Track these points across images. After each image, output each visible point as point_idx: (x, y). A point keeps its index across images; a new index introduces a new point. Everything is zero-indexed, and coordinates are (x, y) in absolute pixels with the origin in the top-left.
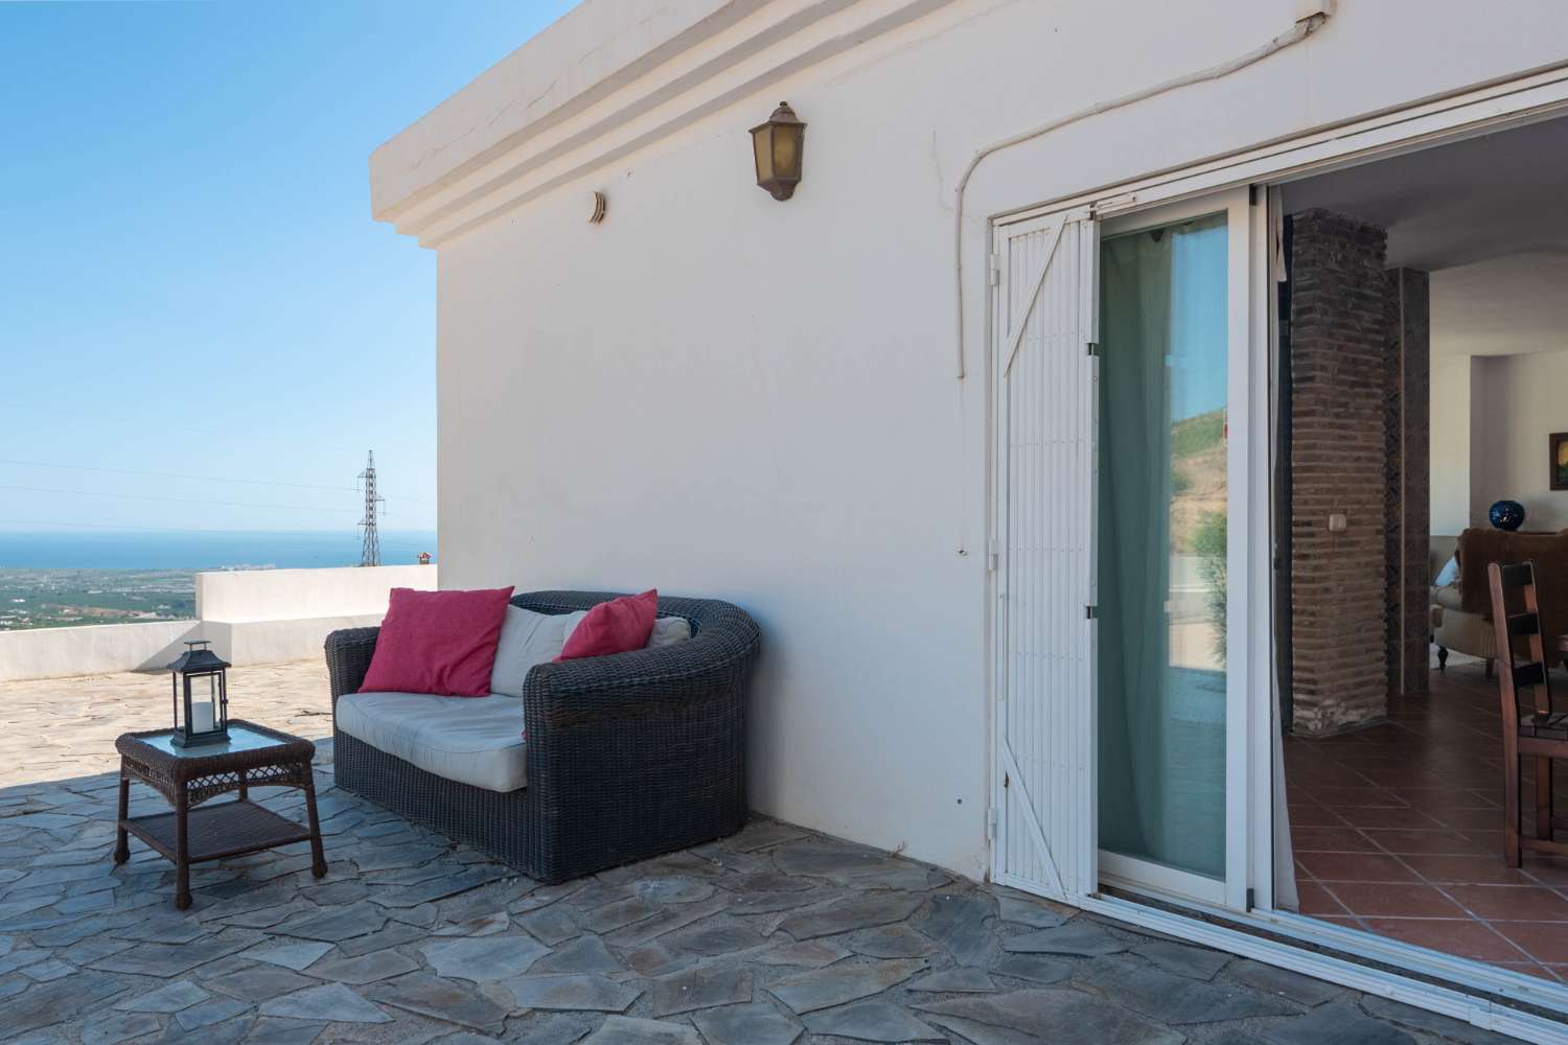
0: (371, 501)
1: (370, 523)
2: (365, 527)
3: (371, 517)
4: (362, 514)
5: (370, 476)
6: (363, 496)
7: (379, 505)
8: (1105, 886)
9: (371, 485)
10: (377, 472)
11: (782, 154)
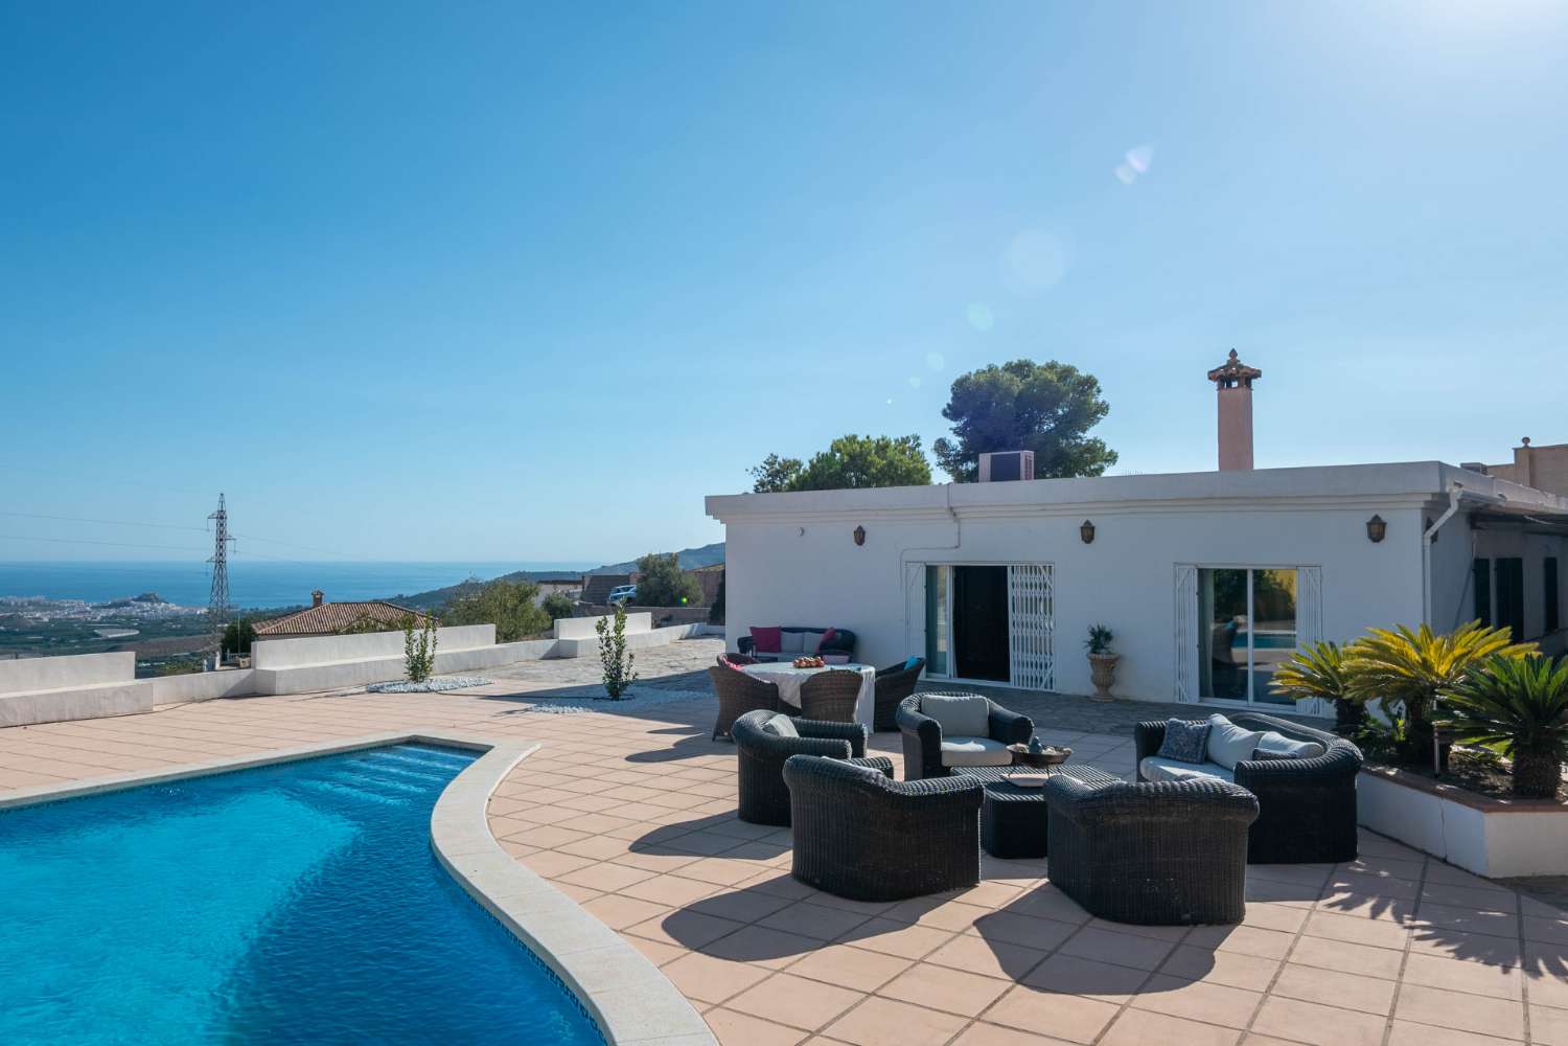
0: (221, 540)
1: (220, 562)
2: (214, 565)
3: (221, 555)
4: (212, 552)
5: (221, 517)
6: (214, 536)
7: (229, 545)
8: (927, 677)
9: (222, 525)
10: (227, 514)
11: (860, 536)
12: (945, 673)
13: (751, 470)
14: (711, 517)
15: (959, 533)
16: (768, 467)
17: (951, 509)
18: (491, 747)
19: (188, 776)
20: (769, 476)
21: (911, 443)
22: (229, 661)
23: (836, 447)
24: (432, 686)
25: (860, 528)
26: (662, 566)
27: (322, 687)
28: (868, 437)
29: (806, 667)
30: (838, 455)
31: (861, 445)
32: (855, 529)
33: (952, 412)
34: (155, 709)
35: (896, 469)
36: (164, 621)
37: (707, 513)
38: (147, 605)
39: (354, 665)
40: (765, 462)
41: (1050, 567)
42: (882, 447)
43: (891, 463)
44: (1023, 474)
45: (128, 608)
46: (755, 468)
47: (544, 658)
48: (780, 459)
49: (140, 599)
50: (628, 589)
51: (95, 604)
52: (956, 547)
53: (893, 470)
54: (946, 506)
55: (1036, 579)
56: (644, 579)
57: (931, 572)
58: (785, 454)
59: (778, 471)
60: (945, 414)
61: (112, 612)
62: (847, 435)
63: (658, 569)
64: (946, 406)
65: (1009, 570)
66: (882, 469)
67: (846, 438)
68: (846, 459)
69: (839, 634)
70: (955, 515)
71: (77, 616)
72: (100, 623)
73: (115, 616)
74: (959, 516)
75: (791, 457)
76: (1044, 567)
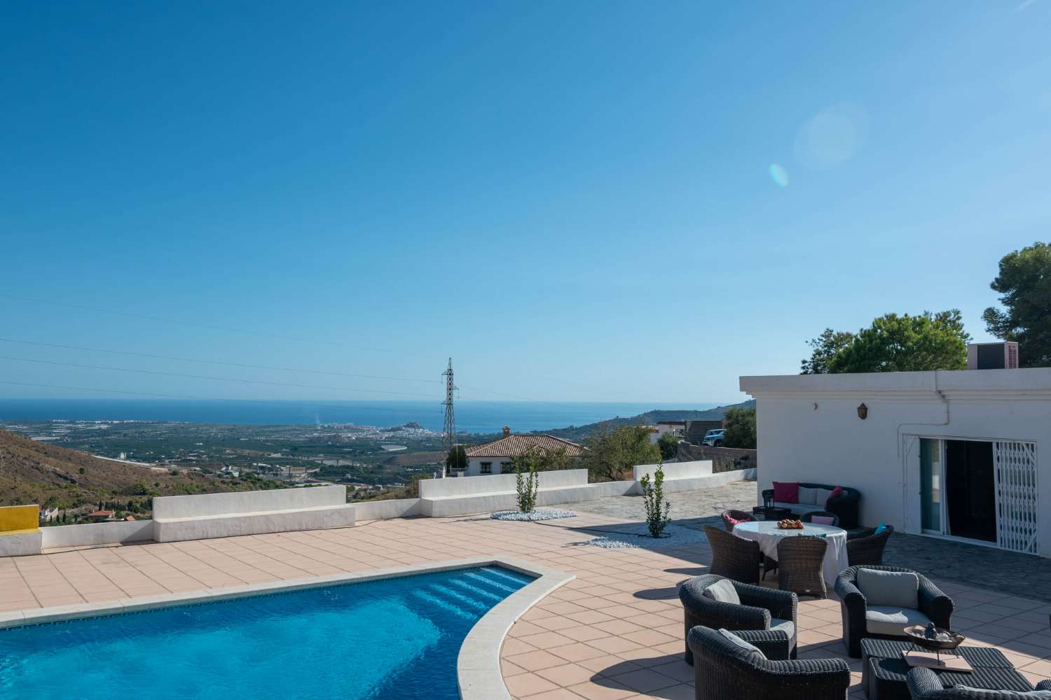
0: (450, 389)
1: (450, 404)
2: (446, 406)
3: (450, 399)
4: (444, 397)
5: (450, 373)
6: (445, 386)
7: (455, 393)
8: (923, 532)
9: (450, 379)
10: (454, 372)
11: (863, 412)
12: (939, 530)
13: (810, 341)
14: (745, 393)
15: (948, 412)
16: (824, 339)
17: (940, 392)
18: (541, 576)
19: (344, 582)
20: (825, 347)
21: (952, 316)
22: (452, 473)
23: (878, 324)
24: (533, 517)
25: (863, 405)
26: (743, 416)
27: (462, 512)
28: (906, 315)
29: (787, 528)
30: (879, 331)
31: (899, 322)
32: (859, 405)
33: (1000, 285)
34: (357, 524)
35: (931, 342)
36: (421, 441)
37: (741, 390)
38: (412, 430)
39: (485, 498)
40: (823, 336)
41: (1032, 445)
42: (919, 324)
43: (925, 338)
44: (1007, 362)
45: (401, 432)
46: (814, 341)
47: (624, 495)
48: (835, 333)
49: (408, 426)
50: (719, 432)
51: (382, 428)
52: (946, 424)
53: (928, 343)
54: (935, 390)
55: (1018, 454)
56: (729, 426)
57: (926, 445)
58: (839, 328)
59: (833, 343)
60: (993, 286)
61: (392, 434)
62: (888, 314)
63: (740, 418)
64: (994, 280)
65: (994, 446)
66: (917, 342)
67: (887, 317)
68: (885, 334)
69: (846, 492)
70: (943, 396)
71: (371, 436)
72: (385, 441)
73: (393, 437)
74: (947, 398)
75: (844, 331)
76: (1028, 445)
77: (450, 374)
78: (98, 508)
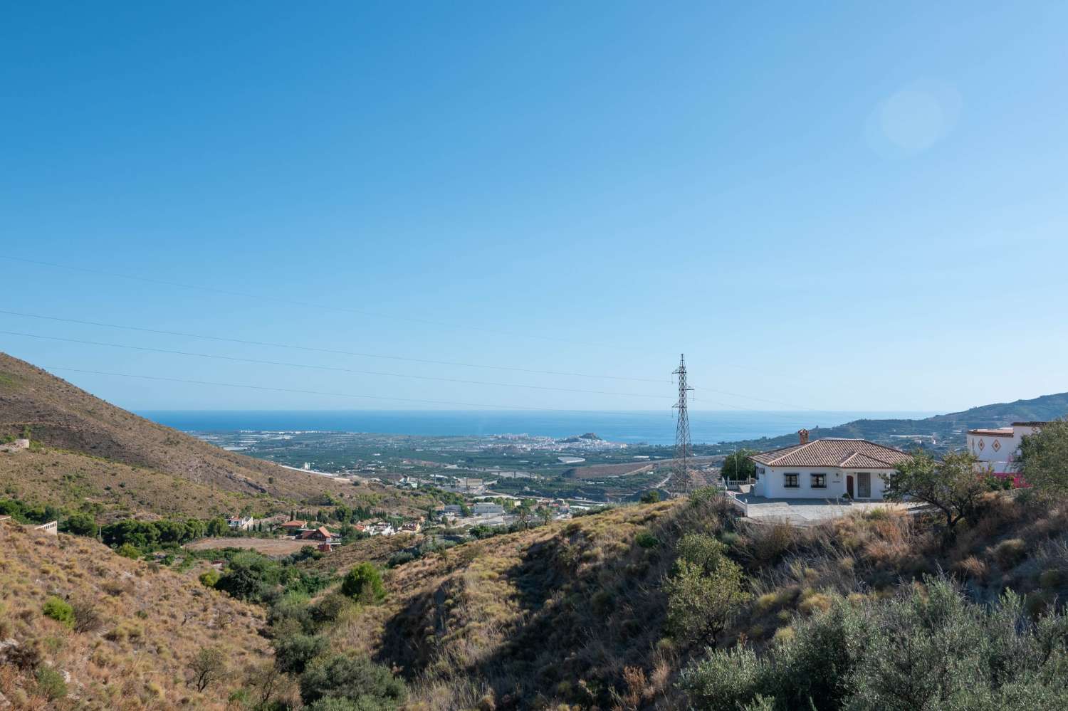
0: (683, 389)
1: (683, 407)
2: (678, 409)
3: (683, 401)
6: (677, 387)
7: (688, 393)
9: (683, 378)
10: (687, 369)
38: (588, 441)
72: (561, 452)
77: (683, 373)
78: (289, 518)
